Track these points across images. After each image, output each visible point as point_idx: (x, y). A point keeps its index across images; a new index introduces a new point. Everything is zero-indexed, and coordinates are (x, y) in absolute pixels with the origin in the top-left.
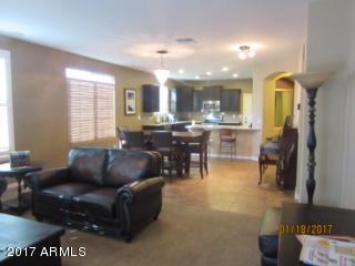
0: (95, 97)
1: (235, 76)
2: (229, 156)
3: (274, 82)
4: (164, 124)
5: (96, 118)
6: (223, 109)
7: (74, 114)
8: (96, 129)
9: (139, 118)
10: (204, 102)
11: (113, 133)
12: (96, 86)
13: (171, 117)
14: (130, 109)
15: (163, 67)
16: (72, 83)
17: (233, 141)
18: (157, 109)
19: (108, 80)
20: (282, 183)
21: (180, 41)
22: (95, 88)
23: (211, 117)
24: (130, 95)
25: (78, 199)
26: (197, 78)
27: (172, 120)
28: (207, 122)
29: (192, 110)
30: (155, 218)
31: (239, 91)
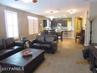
0: (34, 23)
1: (66, 17)
2: (66, 37)
3: (77, 19)
4: (48, 30)
5: (34, 28)
6: (62, 25)
7: (30, 27)
8: (34, 31)
9: (43, 28)
10: (58, 24)
11: (37, 32)
12: (34, 20)
13: (50, 28)
14: (41, 26)
15: (52, 16)
16: (29, 20)
17: (67, 33)
18: (47, 26)
19: (36, 19)
20: (81, 42)
21: (57, 9)
22: (34, 21)
23: (59, 28)
24: (41, 22)
25: (42, 46)
26: (56, 18)
27: (50, 29)
28: (58, 29)
29: (54, 26)
30: (56, 50)
31: (67, 21)
